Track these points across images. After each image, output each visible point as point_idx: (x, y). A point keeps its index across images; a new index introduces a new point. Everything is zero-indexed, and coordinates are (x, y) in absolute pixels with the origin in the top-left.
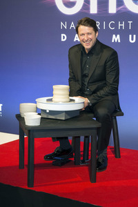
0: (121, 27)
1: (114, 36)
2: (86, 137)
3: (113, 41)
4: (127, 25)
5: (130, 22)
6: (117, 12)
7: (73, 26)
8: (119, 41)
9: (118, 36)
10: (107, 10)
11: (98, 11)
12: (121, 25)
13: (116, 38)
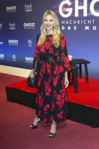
2: (73, 73)
4: (92, 22)
6: (88, 16)
7: (67, 22)
10: (83, 15)
12: (89, 22)
13: (87, 28)
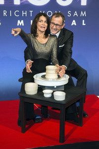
0: (24, 15)
1: (19, 21)
3: (18, 25)
4: (29, 13)
5: (31, 11)
6: (21, 4)
8: (23, 25)
9: (22, 21)
11: (5, 3)
12: (24, 13)
13: (20, 23)
